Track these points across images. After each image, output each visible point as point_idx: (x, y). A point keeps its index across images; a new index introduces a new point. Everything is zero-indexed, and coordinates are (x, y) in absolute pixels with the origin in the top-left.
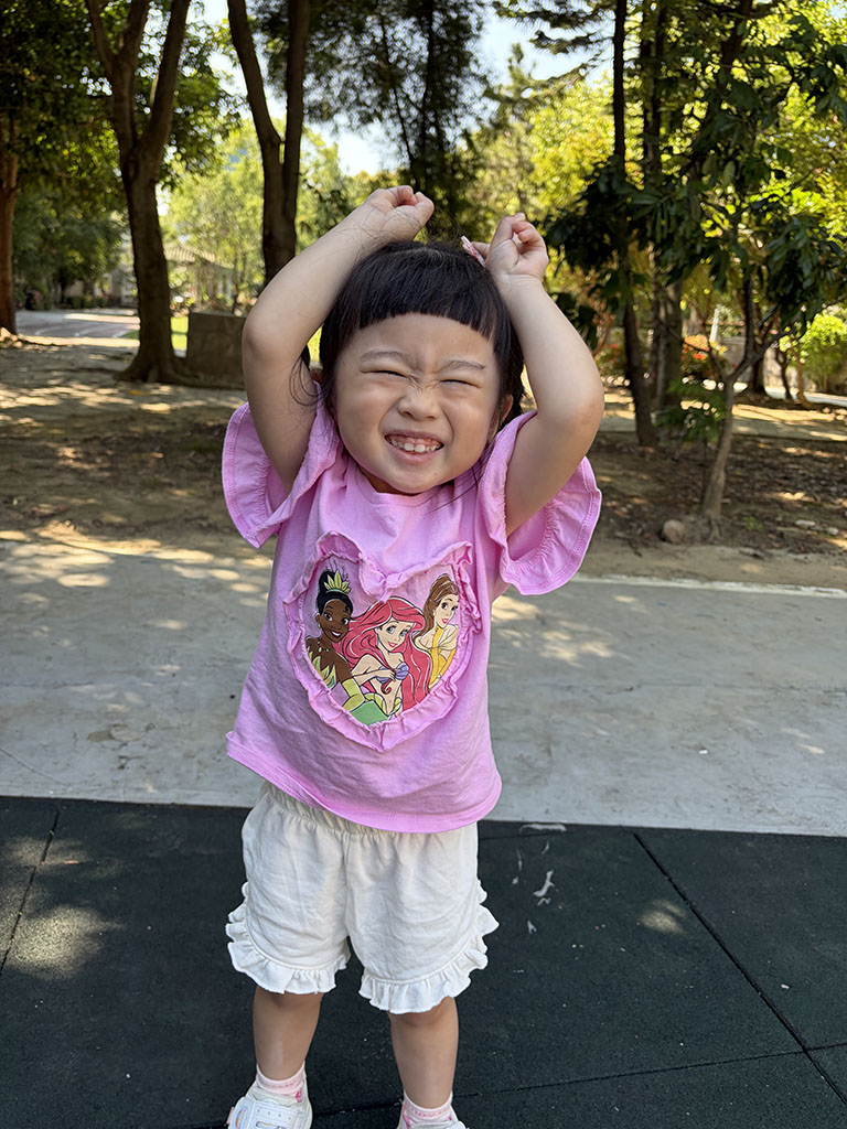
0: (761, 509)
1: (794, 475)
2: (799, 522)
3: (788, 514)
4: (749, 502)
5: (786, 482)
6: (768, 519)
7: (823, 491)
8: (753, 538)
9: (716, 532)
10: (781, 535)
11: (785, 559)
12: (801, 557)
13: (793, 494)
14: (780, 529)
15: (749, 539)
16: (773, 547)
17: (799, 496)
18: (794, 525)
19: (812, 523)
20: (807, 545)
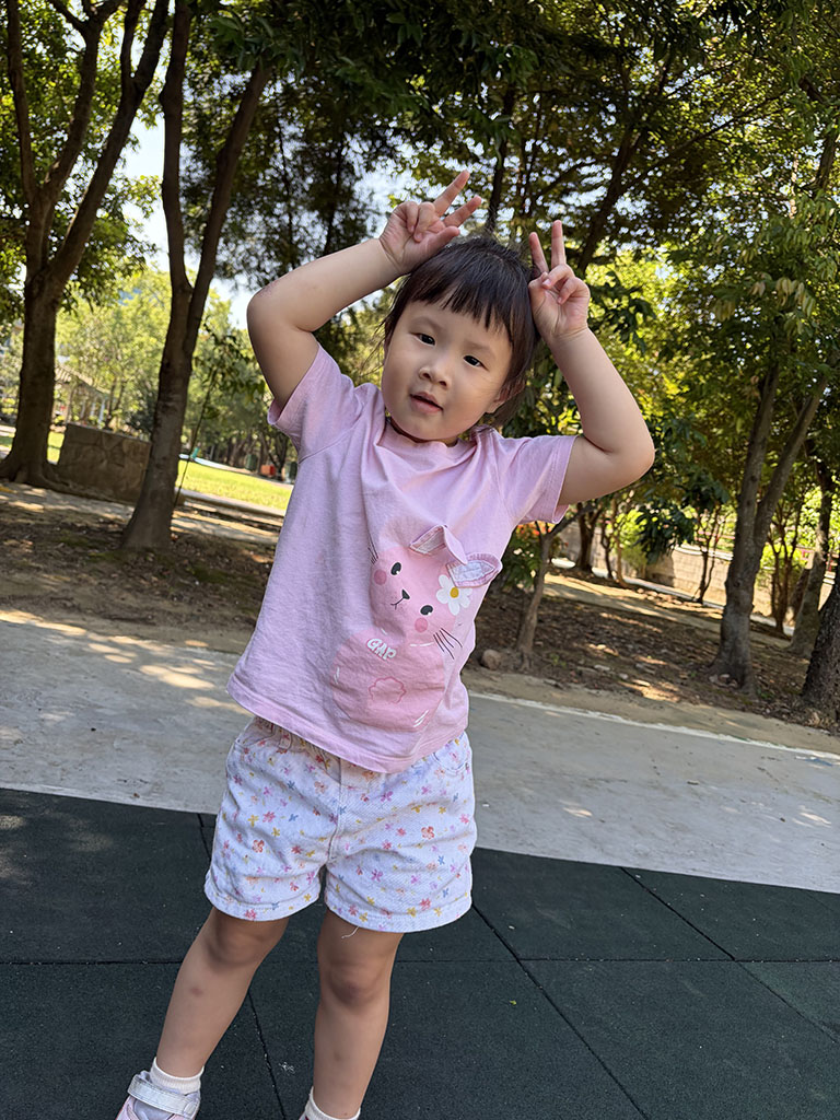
0: (567, 653)
1: (601, 632)
2: (597, 666)
3: (589, 660)
4: (559, 647)
5: (593, 637)
6: (572, 661)
7: (622, 647)
8: (557, 673)
9: (526, 665)
10: (580, 673)
11: (581, 692)
12: (594, 691)
13: (597, 645)
14: (579, 668)
15: (554, 673)
16: (572, 682)
17: (601, 647)
18: (592, 668)
19: (607, 669)
20: (600, 683)
